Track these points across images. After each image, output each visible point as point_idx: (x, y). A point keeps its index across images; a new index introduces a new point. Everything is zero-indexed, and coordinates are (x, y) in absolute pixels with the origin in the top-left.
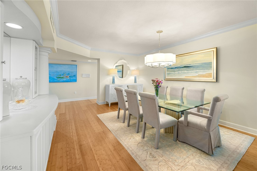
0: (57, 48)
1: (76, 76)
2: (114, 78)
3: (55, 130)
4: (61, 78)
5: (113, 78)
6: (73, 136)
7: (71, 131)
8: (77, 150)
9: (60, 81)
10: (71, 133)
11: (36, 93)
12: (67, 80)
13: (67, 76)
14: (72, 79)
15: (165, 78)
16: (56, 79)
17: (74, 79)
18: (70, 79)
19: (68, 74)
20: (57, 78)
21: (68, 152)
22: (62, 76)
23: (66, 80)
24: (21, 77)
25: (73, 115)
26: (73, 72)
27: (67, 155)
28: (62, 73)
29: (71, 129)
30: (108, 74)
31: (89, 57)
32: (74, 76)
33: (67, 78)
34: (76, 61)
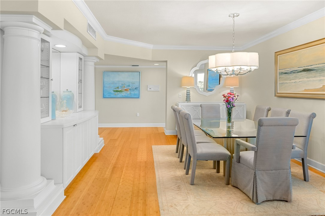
0: (105, 54)
1: (138, 89)
2: (190, 92)
3: (98, 152)
4: (119, 91)
5: (187, 92)
6: (112, 160)
7: (113, 156)
8: (110, 169)
9: (118, 96)
10: (112, 157)
11: (80, 107)
12: (127, 95)
13: (126, 88)
14: (133, 93)
15: (276, 93)
16: (113, 93)
17: (136, 93)
18: (130, 93)
19: (128, 86)
20: (114, 91)
21: (101, 169)
22: (120, 89)
23: (125, 94)
24: (67, 90)
25: (125, 142)
26: (134, 83)
27: (99, 171)
28: (121, 85)
29: (114, 154)
30: (180, 86)
31: (151, 60)
32: (136, 88)
33: (127, 92)
34: (138, 66)
